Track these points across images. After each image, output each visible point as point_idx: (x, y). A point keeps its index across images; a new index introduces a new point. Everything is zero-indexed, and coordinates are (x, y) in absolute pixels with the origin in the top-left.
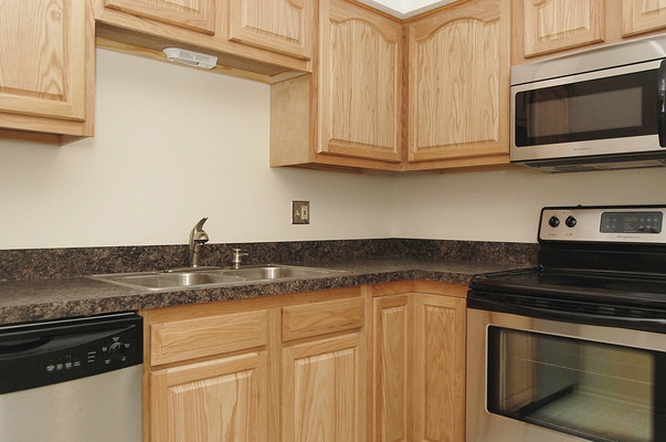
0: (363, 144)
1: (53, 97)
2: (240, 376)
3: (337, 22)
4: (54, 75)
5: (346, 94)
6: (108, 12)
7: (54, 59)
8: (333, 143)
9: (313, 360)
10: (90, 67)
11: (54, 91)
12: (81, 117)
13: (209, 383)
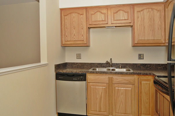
0: (149, 40)
1: (82, 41)
2: (103, 87)
3: (139, 12)
4: (82, 38)
5: (143, 28)
6: (90, 25)
7: (82, 35)
8: (139, 41)
9: (119, 88)
10: (87, 35)
11: (82, 40)
12: (86, 43)
13: (97, 87)
